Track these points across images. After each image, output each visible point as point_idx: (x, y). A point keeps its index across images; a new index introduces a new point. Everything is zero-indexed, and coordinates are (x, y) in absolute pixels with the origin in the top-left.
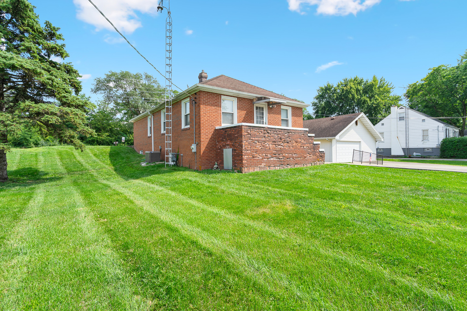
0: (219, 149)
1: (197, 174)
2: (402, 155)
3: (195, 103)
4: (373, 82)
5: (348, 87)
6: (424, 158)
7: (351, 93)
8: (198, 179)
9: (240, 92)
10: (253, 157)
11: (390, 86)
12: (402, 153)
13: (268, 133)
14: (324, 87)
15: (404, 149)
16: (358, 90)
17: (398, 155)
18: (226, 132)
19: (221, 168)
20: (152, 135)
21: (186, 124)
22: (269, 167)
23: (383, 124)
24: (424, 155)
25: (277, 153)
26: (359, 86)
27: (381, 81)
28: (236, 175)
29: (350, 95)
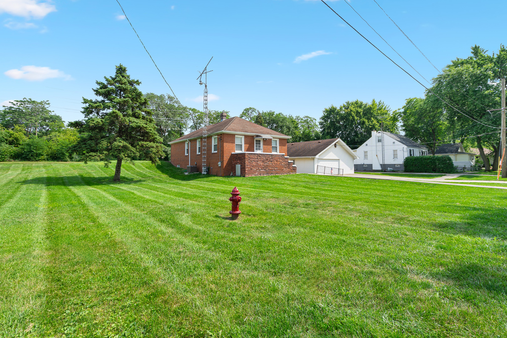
0: (234, 165)
1: (222, 178)
2: (380, 170)
3: (221, 139)
4: (371, 106)
5: (349, 110)
6: (394, 172)
7: (351, 115)
8: (224, 180)
9: (246, 133)
10: (251, 169)
11: (387, 109)
12: (380, 168)
13: (260, 156)
14: (328, 109)
15: (381, 165)
16: (358, 113)
17: (377, 170)
18: (237, 156)
19: (234, 175)
20: (189, 154)
21: (215, 150)
22: (260, 174)
23: (367, 145)
24: (395, 170)
25: (265, 167)
26: (359, 109)
27: (380, 104)
28: (242, 178)
29: (351, 117)
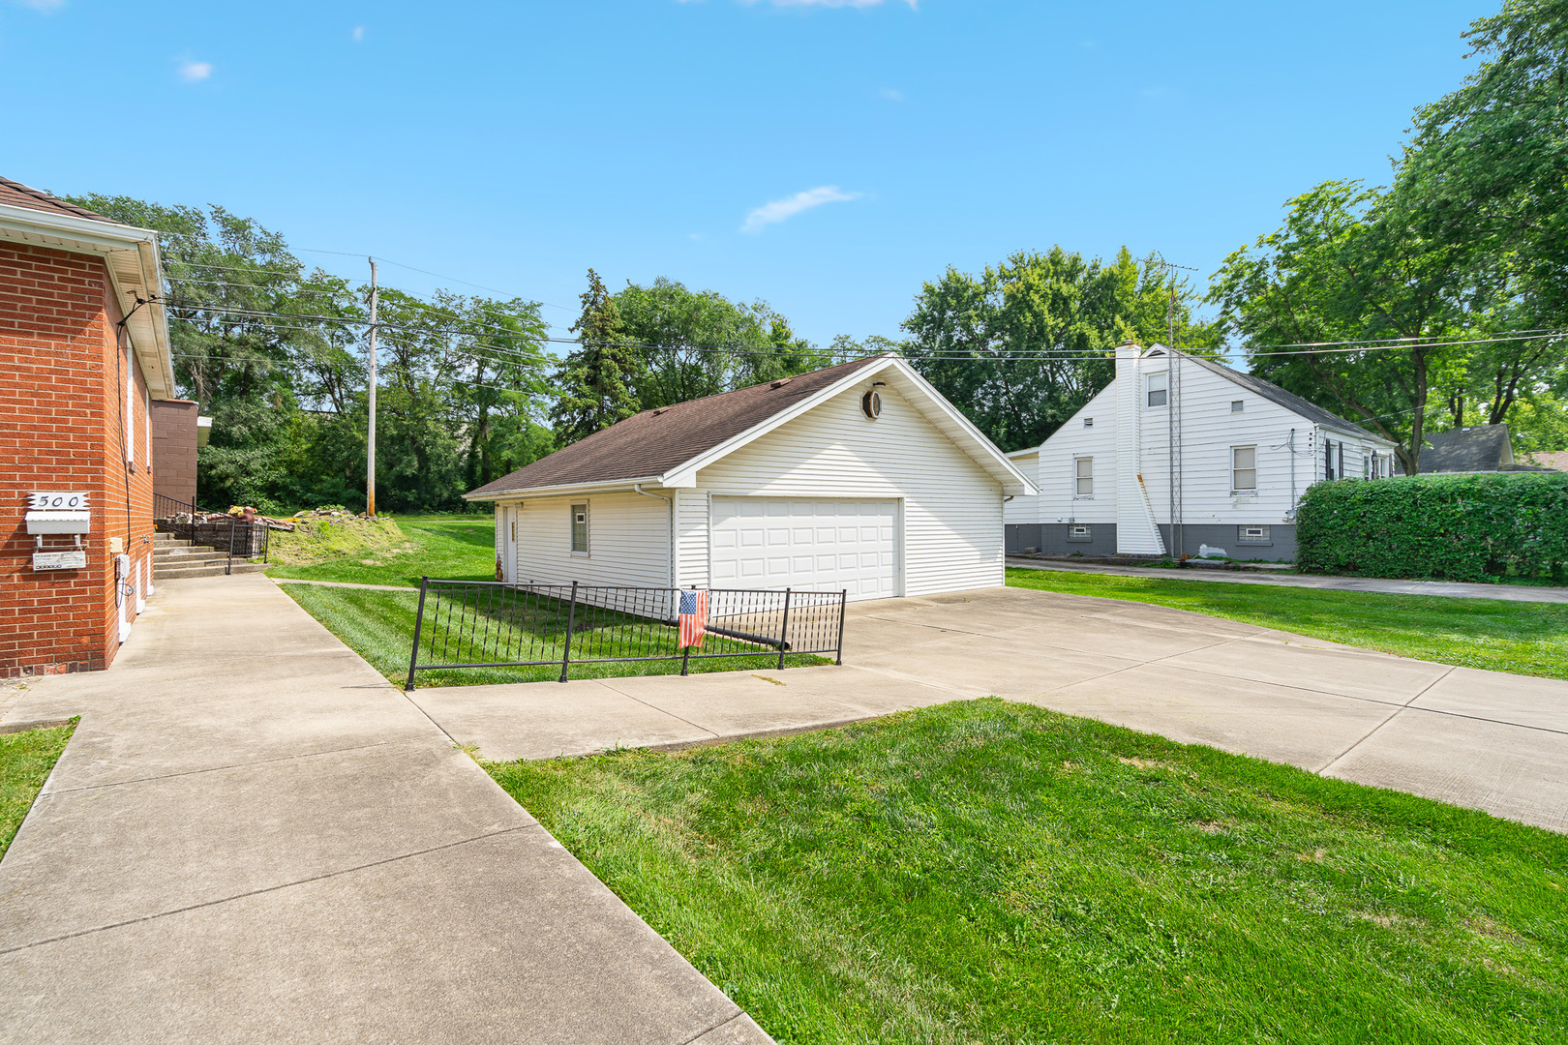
2: (1156, 556)
4: (1116, 272)
6: (1236, 569)
7: (1030, 308)
11: (1183, 290)
12: (1155, 548)
14: (937, 286)
15: (1162, 528)
16: (1059, 303)
17: (1139, 556)
23: (1089, 423)
24: (1239, 556)
26: (1064, 285)
27: (1151, 269)
29: (1027, 314)
